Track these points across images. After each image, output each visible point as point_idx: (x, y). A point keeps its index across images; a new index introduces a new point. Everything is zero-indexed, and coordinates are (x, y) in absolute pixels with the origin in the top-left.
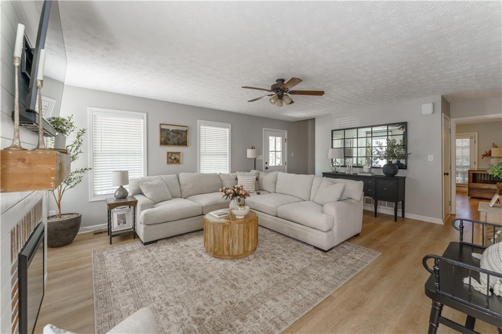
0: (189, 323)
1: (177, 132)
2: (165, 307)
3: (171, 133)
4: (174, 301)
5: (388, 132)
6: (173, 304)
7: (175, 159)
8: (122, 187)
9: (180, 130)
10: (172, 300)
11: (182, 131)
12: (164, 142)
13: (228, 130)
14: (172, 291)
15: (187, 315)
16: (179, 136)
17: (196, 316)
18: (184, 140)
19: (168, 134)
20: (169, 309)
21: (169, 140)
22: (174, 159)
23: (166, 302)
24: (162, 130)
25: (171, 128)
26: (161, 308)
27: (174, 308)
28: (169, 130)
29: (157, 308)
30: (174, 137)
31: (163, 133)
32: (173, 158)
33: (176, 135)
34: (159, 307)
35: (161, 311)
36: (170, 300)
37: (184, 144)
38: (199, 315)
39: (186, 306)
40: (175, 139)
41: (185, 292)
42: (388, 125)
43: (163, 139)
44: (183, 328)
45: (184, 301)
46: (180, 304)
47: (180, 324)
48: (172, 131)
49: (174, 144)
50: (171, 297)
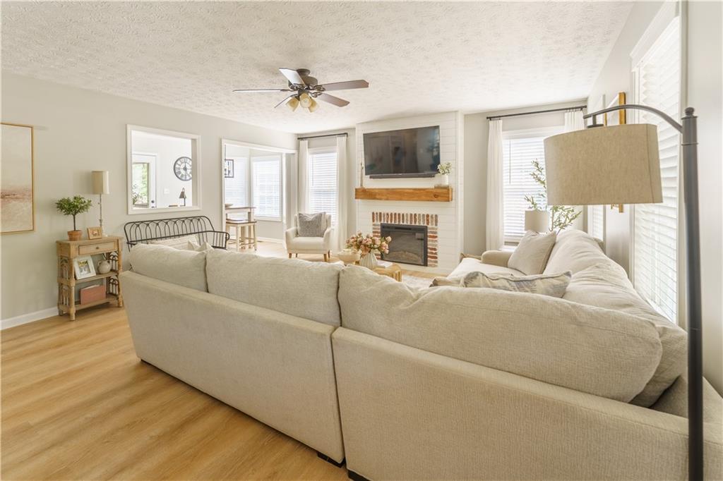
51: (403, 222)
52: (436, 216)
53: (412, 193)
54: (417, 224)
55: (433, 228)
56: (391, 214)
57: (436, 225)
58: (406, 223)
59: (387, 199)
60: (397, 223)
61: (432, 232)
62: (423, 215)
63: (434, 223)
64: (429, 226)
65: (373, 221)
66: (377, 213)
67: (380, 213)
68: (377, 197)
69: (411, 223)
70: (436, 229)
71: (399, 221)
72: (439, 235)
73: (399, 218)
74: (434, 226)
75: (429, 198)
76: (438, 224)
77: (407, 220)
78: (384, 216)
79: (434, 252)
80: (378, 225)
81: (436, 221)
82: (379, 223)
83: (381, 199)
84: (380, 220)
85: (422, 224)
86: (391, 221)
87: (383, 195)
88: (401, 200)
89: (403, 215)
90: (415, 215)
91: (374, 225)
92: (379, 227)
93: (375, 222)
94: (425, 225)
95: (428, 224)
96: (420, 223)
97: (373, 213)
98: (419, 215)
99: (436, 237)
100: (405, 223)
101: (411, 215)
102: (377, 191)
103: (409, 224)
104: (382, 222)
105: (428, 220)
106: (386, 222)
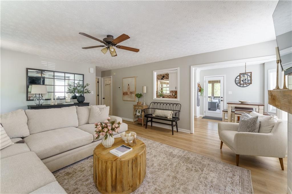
0: (205, 172)
2: (208, 185)
4: (200, 183)
5: (65, 77)
6: (203, 183)
10: (201, 185)
14: (196, 189)
15: (203, 174)
17: (200, 171)
20: (207, 183)
23: (205, 187)
26: (210, 187)
27: (204, 181)
29: (213, 189)
34: (211, 188)
35: (212, 186)
36: (202, 186)
38: (199, 170)
39: (199, 177)
41: (191, 183)
42: (65, 73)
44: (209, 172)
45: (197, 179)
46: (200, 180)
47: (209, 174)
50: (200, 187)
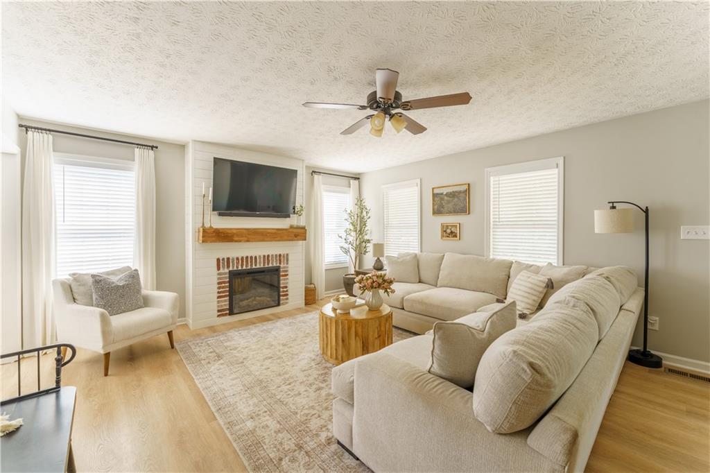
1: (452, 195)
3: (446, 198)
7: (452, 232)
8: (378, 259)
9: (456, 192)
11: (460, 192)
12: (437, 211)
13: (556, 171)
16: (456, 199)
18: (462, 205)
19: (442, 199)
21: (443, 207)
22: (450, 233)
24: (434, 195)
25: (445, 191)
28: (442, 194)
30: (449, 202)
31: (436, 199)
32: (449, 231)
33: (451, 199)
37: (464, 210)
40: (450, 205)
43: (436, 207)
48: (447, 195)
49: (450, 212)
51: (256, 265)
52: (287, 255)
53: (275, 233)
54: (270, 265)
55: (284, 267)
56: (242, 258)
57: (287, 264)
58: (260, 265)
59: (248, 241)
60: (249, 267)
61: (283, 271)
62: (276, 255)
63: (285, 261)
64: (282, 266)
65: (219, 269)
66: (223, 259)
67: (228, 259)
68: (236, 239)
69: (264, 265)
70: (287, 267)
71: (251, 265)
72: (289, 273)
73: (251, 262)
74: (285, 265)
75: (290, 238)
76: (290, 262)
77: (260, 263)
78: (233, 262)
79: (285, 290)
80: (225, 274)
81: (287, 260)
82: (228, 271)
83: (240, 241)
84: (228, 267)
85: (275, 265)
86: (242, 267)
87: (242, 236)
88: (263, 240)
89: (256, 257)
90: (268, 256)
91: (219, 274)
92: (227, 275)
93: (221, 271)
94: (278, 265)
95: (280, 263)
96: (273, 264)
97: (218, 260)
98: (272, 255)
99: (287, 275)
100: (258, 266)
101: (264, 256)
102: (235, 231)
103: (262, 266)
104: (231, 269)
105: (280, 260)
106: (235, 268)
